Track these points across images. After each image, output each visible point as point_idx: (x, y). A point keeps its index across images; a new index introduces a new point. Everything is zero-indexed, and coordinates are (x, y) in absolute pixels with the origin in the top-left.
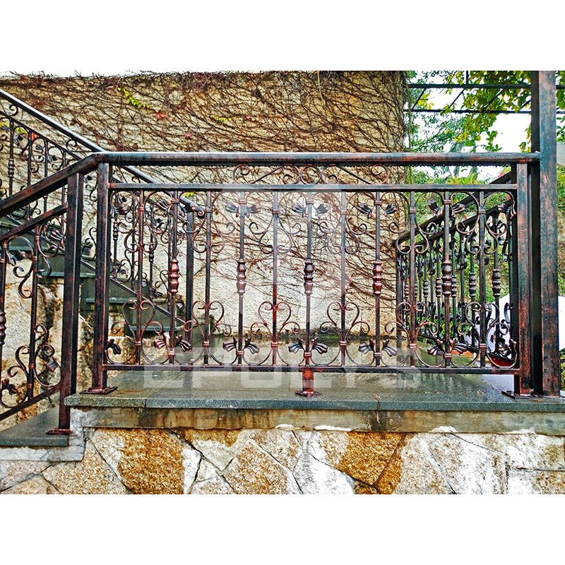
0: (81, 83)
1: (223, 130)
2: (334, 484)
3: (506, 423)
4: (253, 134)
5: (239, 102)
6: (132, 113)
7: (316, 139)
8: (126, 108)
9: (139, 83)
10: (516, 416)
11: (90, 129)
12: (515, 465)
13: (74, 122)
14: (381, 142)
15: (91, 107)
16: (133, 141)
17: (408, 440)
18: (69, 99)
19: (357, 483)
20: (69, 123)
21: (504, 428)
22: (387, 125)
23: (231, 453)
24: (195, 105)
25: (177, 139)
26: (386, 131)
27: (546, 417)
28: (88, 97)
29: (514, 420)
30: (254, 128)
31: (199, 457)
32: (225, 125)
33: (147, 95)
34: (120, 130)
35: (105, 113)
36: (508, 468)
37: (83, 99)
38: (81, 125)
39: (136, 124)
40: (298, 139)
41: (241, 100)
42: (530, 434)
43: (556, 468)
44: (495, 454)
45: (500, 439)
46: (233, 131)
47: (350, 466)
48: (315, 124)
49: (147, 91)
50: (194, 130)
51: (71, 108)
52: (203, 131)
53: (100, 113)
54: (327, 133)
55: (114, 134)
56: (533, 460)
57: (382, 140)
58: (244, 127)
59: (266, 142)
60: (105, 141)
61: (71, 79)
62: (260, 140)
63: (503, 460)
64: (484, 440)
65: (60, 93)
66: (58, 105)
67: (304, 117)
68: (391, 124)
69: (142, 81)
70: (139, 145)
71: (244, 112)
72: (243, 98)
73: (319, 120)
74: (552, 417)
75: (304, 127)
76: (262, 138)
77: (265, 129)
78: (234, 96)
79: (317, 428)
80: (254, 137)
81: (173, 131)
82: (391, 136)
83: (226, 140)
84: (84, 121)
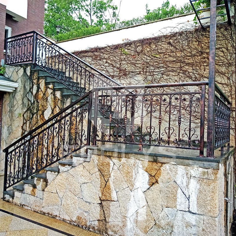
0: (109, 48)
1: (156, 59)
2: (144, 175)
3: (190, 163)
4: (167, 60)
5: (162, 47)
6: (124, 57)
7: (194, 59)
8: (123, 55)
9: (127, 45)
10: (194, 161)
11: (111, 64)
12: (193, 176)
13: (106, 62)
14: (223, 57)
15: (112, 56)
16: (125, 67)
17: (163, 165)
18: (105, 54)
19: (149, 175)
20: (105, 63)
21: (190, 165)
22: (227, 49)
23: (120, 164)
24: (146, 51)
25: (139, 65)
26: (226, 52)
27: (203, 162)
28: (111, 53)
29: (193, 163)
30: (168, 57)
31: (113, 164)
32: (157, 58)
33: (129, 49)
34: (120, 64)
35: (116, 58)
36: (191, 176)
37: (109, 54)
38: (108, 63)
39: (126, 61)
40: (186, 60)
41: (163, 46)
42: (197, 167)
43: (204, 178)
44: (187, 172)
45: (189, 167)
46: (160, 59)
47: (148, 170)
48: (193, 53)
49: (130, 48)
50: (145, 61)
51: (105, 57)
52: (148, 61)
53: (114, 58)
54: (198, 56)
55: (119, 65)
56: (198, 175)
57: (224, 57)
58: (164, 57)
59: (172, 63)
60: (116, 68)
61: (106, 47)
62: (170, 62)
63: (189, 174)
64: (184, 167)
65: (102, 53)
66: (102, 57)
67: (189, 50)
68: (229, 48)
69: (128, 44)
70: (127, 69)
71: (164, 51)
72: (164, 46)
73: (195, 51)
74: (205, 163)
75: (189, 54)
76: (171, 61)
77: (172, 57)
78: (161, 46)
79: (140, 159)
80: (168, 61)
81: (138, 62)
82: (229, 54)
83: (157, 64)
84: (109, 62)
